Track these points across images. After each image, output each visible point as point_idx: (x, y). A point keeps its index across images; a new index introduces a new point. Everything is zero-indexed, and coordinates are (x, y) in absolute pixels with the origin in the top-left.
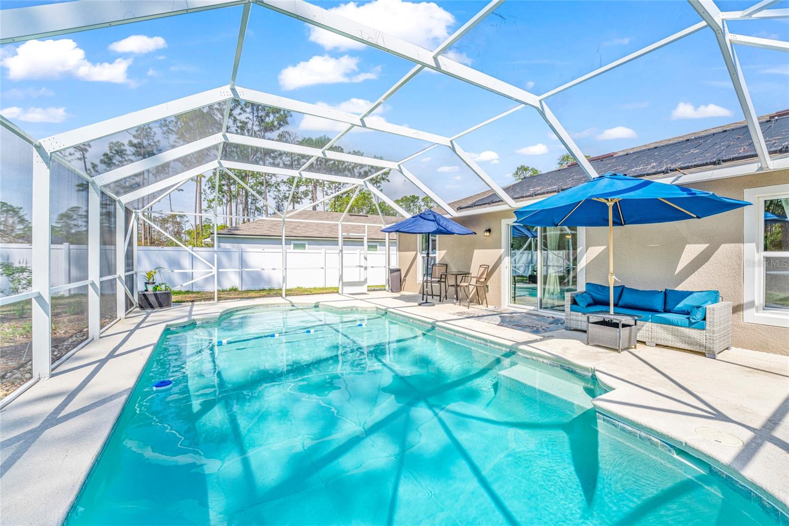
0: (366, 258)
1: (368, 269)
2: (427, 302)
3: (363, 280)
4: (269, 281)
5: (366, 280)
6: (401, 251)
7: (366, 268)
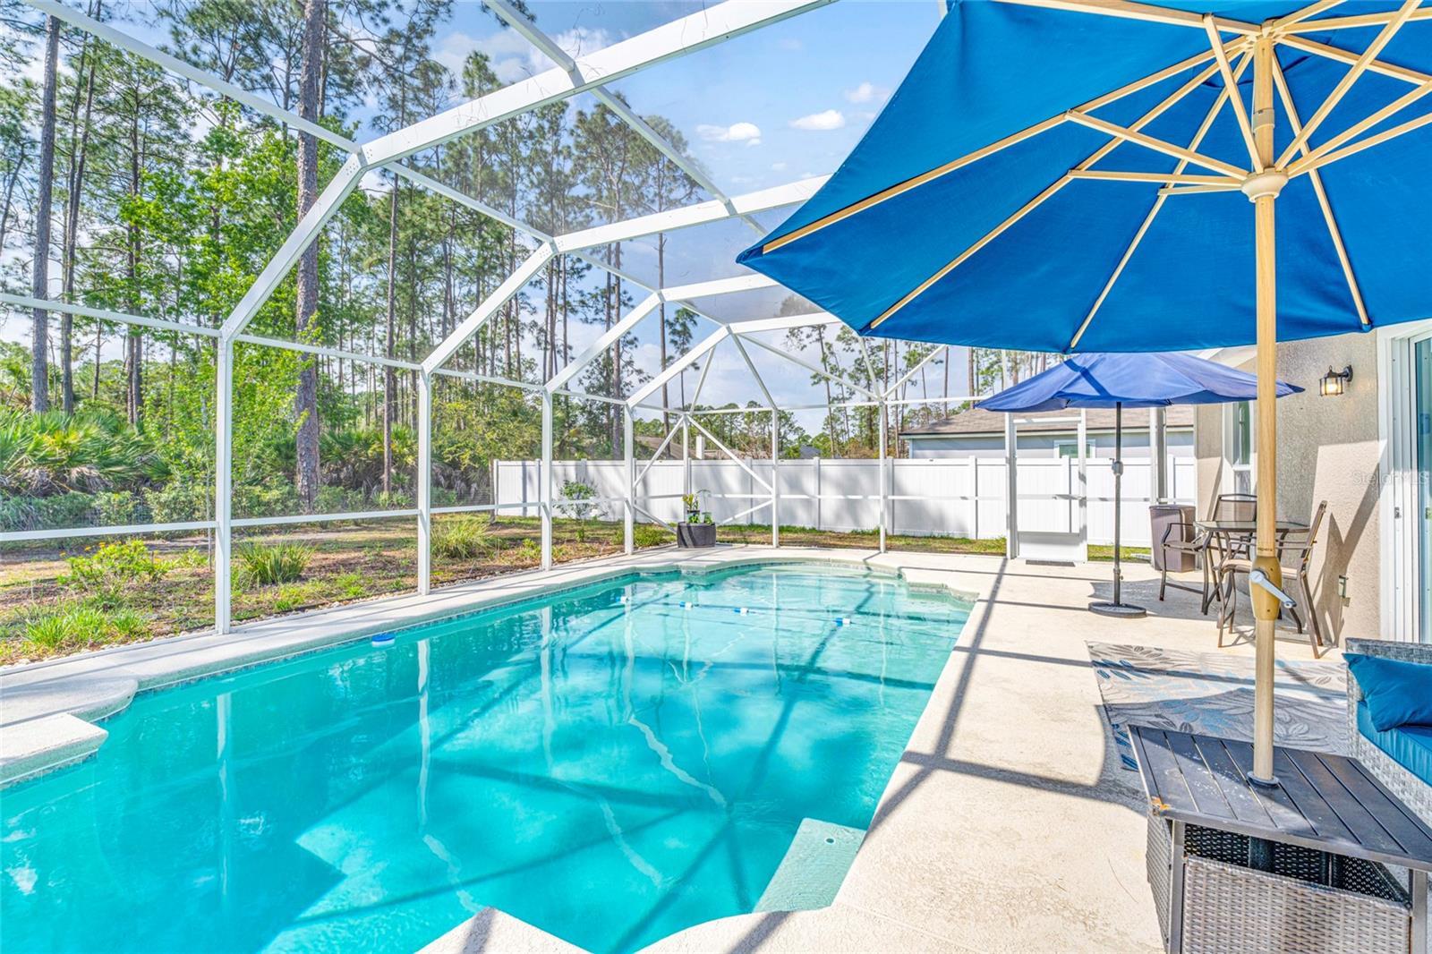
0: (1083, 478)
1: (1088, 503)
2: (1117, 604)
3: (1078, 531)
4: (941, 521)
5: (1084, 530)
6: (1203, 457)
7: (1083, 502)
